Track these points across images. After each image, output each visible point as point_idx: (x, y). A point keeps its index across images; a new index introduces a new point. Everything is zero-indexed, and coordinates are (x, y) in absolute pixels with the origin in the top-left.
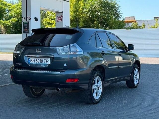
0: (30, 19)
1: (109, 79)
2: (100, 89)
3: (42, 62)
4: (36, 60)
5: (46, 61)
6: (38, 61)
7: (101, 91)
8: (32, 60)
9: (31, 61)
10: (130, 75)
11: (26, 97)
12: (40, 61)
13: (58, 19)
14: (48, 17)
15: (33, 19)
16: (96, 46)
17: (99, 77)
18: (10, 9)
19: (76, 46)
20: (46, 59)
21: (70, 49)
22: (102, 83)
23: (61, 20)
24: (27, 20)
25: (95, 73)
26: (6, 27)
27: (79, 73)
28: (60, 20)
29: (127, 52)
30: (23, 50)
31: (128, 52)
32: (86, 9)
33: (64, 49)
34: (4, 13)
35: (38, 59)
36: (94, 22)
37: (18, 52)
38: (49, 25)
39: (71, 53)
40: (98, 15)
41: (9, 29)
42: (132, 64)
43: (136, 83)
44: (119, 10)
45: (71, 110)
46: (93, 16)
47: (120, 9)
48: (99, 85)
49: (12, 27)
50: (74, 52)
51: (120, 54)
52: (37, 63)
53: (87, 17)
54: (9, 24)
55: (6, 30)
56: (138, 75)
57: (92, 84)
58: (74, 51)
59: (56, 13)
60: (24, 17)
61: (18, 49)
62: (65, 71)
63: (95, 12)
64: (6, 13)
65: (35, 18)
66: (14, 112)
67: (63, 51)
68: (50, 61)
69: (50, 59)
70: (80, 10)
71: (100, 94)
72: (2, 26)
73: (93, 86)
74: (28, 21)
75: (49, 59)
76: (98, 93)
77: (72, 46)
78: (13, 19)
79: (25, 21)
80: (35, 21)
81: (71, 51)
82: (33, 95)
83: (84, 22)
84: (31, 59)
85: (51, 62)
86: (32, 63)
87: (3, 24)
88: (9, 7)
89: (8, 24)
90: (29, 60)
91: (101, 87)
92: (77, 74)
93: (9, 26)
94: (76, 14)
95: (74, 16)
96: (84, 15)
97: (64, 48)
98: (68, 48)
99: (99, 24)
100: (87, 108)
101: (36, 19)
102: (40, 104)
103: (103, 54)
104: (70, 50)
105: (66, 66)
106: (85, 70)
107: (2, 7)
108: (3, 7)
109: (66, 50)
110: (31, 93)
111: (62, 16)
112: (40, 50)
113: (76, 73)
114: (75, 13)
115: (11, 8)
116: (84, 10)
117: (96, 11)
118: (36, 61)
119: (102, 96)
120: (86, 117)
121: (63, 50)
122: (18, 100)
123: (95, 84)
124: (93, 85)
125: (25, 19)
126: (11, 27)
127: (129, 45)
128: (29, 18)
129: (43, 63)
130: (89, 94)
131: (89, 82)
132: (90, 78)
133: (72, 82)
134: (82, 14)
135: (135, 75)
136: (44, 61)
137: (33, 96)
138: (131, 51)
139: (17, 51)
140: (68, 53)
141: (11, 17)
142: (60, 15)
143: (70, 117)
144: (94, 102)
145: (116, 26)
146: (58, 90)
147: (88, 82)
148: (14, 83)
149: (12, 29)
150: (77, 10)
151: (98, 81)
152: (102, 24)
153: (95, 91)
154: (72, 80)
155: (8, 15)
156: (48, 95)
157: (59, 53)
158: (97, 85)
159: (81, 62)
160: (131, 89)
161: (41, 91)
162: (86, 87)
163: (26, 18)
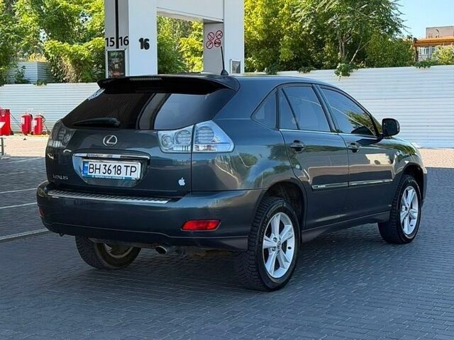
0: (126, 42)
1: (319, 220)
2: (290, 248)
3: (119, 172)
4: (102, 167)
5: (129, 169)
6: (109, 169)
7: (290, 254)
8: (93, 168)
9: (91, 170)
10: (390, 206)
11: (88, 267)
12: (113, 170)
13: (210, 41)
14: (195, 34)
15: (134, 44)
16: (278, 127)
17: (284, 214)
18: (90, 10)
19: (211, 130)
20: (130, 164)
21: (195, 137)
22: (293, 233)
23: (217, 45)
24: (118, 47)
25: (272, 205)
26: (78, 62)
27: (221, 206)
28: (215, 43)
29: (379, 140)
30: (69, 138)
31: (384, 141)
32: (298, 10)
33: (180, 136)
34: (73, 23)
35: (108, 165)
36: (324, 46)
37: (58, 144)
38: (196, 55)
39: (198, 147)
40: (335, 26)
41: (85, 67)
42: (394, 174)
43: (408, 230)
44: (396, 12)
45: (197, 309)
46: (321, 29)
47: (400, 9)
48: (284, 237)
49: (95, 63)
50: (208, 146)
51: (356, 146)
52: (107, 174)
53: (303, 33)
54: (86, 53)
55: (77, 73)
56: (416, 207)
57: (260, 234)
58: (206, 142)
59: (205, 24)
60: (111, 38)
61: (58, 136)
62: (179, 199)
63: (327, 19)
64: (79, 24)
65: (141, 40)
66: (40, 311)
67: (177, 141)
68: (140, 171)
69: (140, 164)
70: (284, 14)
71: (290, 264)
72: (65, 60)
73: (264, 241)
74: (121, 48)
75: (138, 165)
76: (283, 260)
77: (201, 128)
78: (96, 39)
79: (114, 49)
80: (142, 48)
81: (199, 143)
82: (104, 262)
83: (293, 47)
84: (90, 163)
85: (144, 172)
86: (93, 174)
87: (71, 55)
88: (88, 6)
89: (82, 56)
90: (86, 165)
91: (292, 243)
92: (215, 206)
93: (85, 60)
94: (271, 23)
95: (264, 30)
96: (295, 26)
97: (180, 133)
98: (189, 133)
99: (336, 52)
100: (244, 302)
101: (145, 44)
102: (121, 288)
103: (298, 149)
104: (196, 141)
105: (184, 184)
106: (238, 195)
107: (66, 7)
108: (72, 6)
109: (185, 138)
110: (100, 257)
111: (222, 34)
112: (113, 140)
113: (212, 203)
114: (269, 21)
115: (93, 9)
116: (293, 12)
117: (330, 14)
118: (103, 170)
119: (294, 268)
120: (233, 329)
121: (176, 139)
122: (63, 277)
123: (273, 236)
124: (265, 237)
125: (113, 42)
126: (90, 63)
127: (384, 120)
128: (124, 41)
129: (123, 175)
130: (253, 262)
131: (252, 230)
132: (255, 218)
133: (202, 229)
134: (288, 24)
135: (406, 208)
136: (123, 169)
137: (106, 264)
138: (392, 138)
139: (56, 140)
140: (189, 148)
141: (92, 35)
142: (214, 29)
143: (190, 327)
144: (269, 285)
145: (386, 59)
146: (162, 251)
147: (248, 228)
148: (47, 230)
149: (95, 70)
150: (275, 13)
151: (282, 227)
152: (346, 53)
153: (273, 255)
154: (201, 225)
155: (83, 29)
156: (150, 262)
157: (164, 149)
158: (277, 236)
159: (231, 173)
160: (392, 248)
161: (129, 252)
162: (241, 243)
163: (115, 40)
